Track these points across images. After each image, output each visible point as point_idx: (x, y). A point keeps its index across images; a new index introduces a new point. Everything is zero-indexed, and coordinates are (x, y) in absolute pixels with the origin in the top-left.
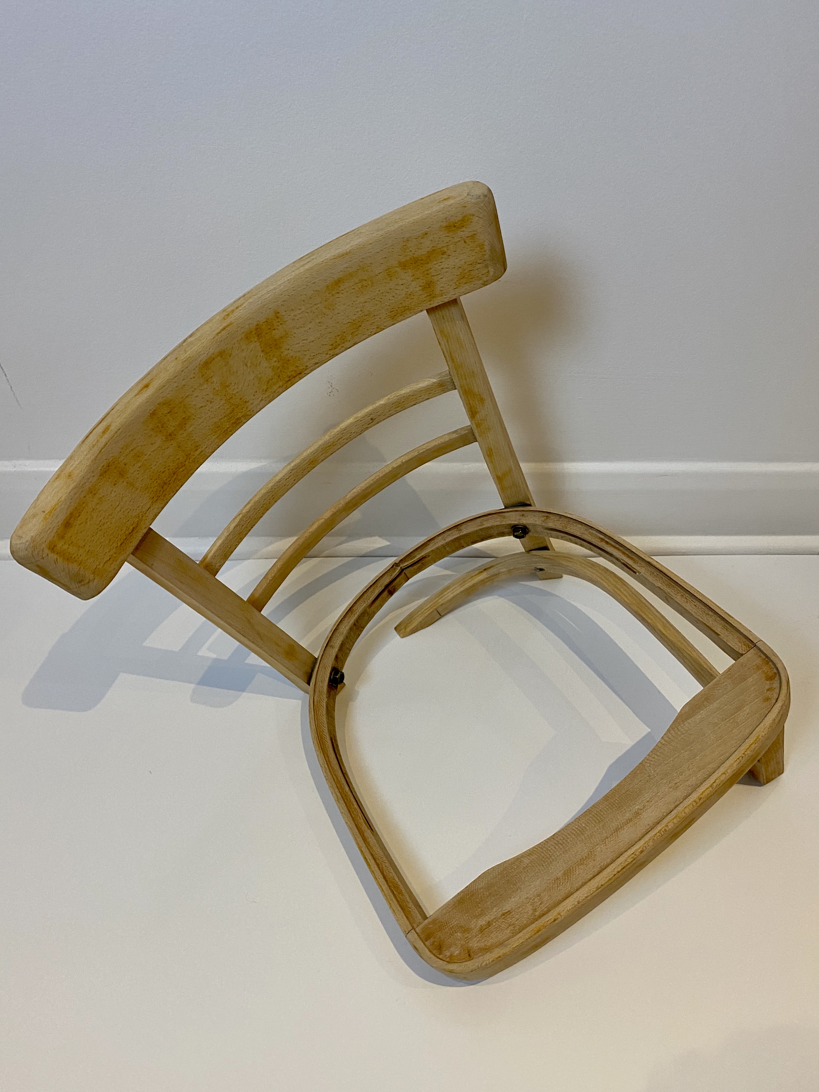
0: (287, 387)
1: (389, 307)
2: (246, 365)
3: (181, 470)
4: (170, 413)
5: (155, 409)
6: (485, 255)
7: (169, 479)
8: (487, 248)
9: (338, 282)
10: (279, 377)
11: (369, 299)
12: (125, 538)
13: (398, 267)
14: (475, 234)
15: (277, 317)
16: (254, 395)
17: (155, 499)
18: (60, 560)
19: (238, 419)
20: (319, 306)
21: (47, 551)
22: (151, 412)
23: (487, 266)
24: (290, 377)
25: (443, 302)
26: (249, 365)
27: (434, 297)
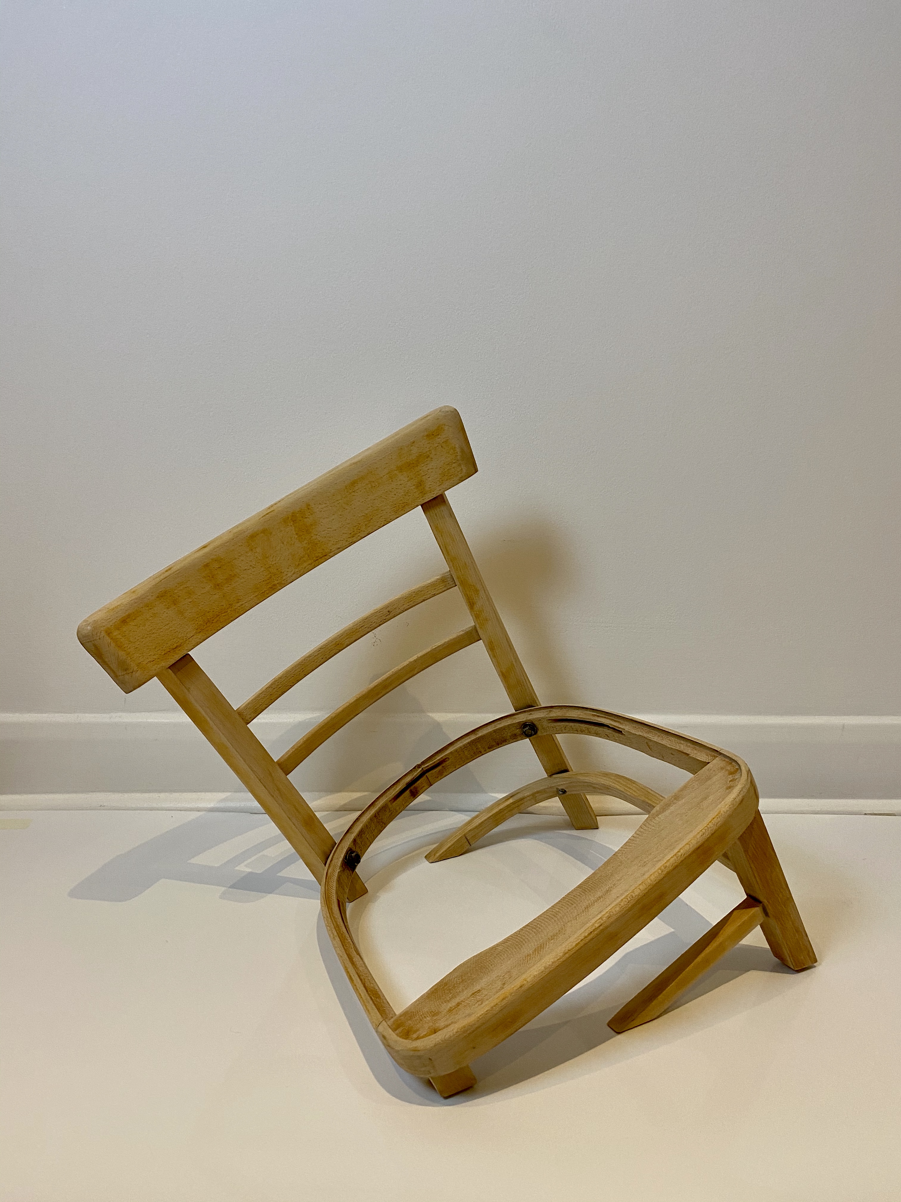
0: (314, 565)
1: (392, 503)
2: (283, 543)
3: (223, 615)
4: (220, 569)
5: (208, 562)
6: (457, 456)
7: (213, 619)
8: (458, 450)
9: (354, 483)
10: (309, 556)
11: (377, 497)
12: (168, 650)
13: (396, 470)
14: (447, 440)
15: (309, 509)
16: (288, 568)
17: (199, 630)
18: (113, 645)
19: (274, 585)
20: (340, 501)
21: (103, 634)
22: (205, 563)
23: (460, 465)
24: (317, 557)
25: (432, 498)
26: (285, 543)
27: (425, 494)
